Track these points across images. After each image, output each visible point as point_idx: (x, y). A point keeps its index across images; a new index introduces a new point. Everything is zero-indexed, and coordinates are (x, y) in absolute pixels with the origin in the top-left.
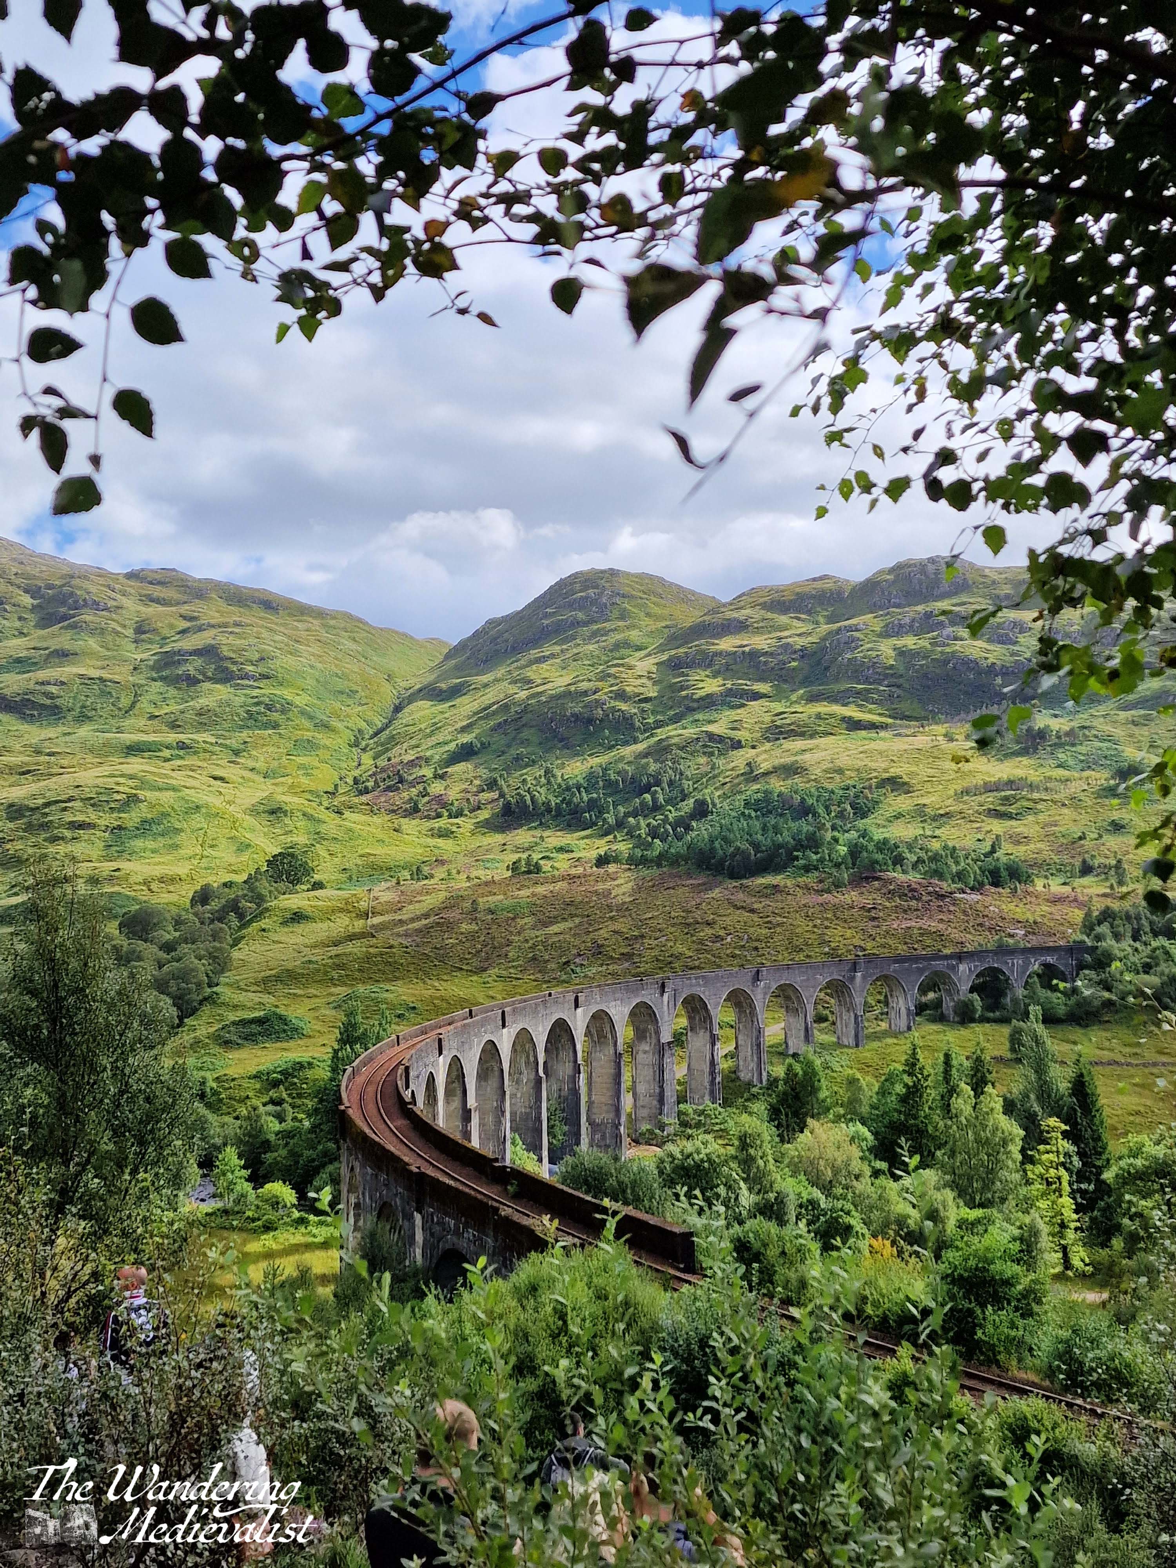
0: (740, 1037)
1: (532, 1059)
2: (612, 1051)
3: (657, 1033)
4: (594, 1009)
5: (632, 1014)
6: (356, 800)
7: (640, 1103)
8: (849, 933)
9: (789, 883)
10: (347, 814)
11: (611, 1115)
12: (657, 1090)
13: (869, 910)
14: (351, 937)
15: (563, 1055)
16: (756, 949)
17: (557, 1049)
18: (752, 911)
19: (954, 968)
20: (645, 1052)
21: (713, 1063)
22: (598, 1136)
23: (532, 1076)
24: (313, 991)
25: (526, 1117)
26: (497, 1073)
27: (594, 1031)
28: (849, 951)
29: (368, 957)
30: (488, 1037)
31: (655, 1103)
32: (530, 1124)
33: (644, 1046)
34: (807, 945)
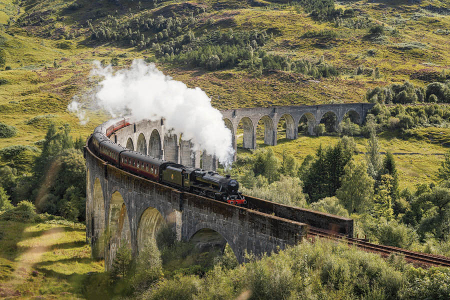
1: (144, 147)
6: (20, 29)
8: (265, 96)
9: (236, 73)
10: (16, 36)
13: (273, 86)
14: (30, 92)
16: (224, 102)
17: (152, 143)
18: (220, 85)
19: (315, 112)
24: (16, 116)
28: (265, 104)
29: (41, 101)
30: (129, 136)
34: (247, 101)
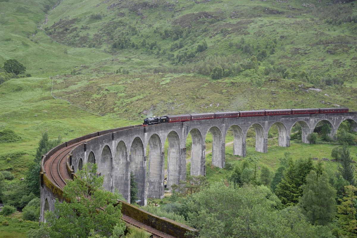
0: (214, 147)
1: (125, 154)
2: (159, 152)
3: (179, 144)
4: (152, 133)
5: (169, 136)
6: (46, 37)
7: (170, 174)
10: (41, 43)
11: (158, 179)
12: (178, 169)
14: (44, 99)
15: (138, 152)
17: (136, 150)
18: (221, 93)
19: (308, 120)
20: (174, 152)
21: (202, 158)
22: (152, 187)
23: (125, 161)
25: (121, 179)
26: (109, 160)
27: (151, 143)
29: (51, 108)
30: (106, 144)
31: (177, 174)
32: (123, 181)
33: (173, 150)
